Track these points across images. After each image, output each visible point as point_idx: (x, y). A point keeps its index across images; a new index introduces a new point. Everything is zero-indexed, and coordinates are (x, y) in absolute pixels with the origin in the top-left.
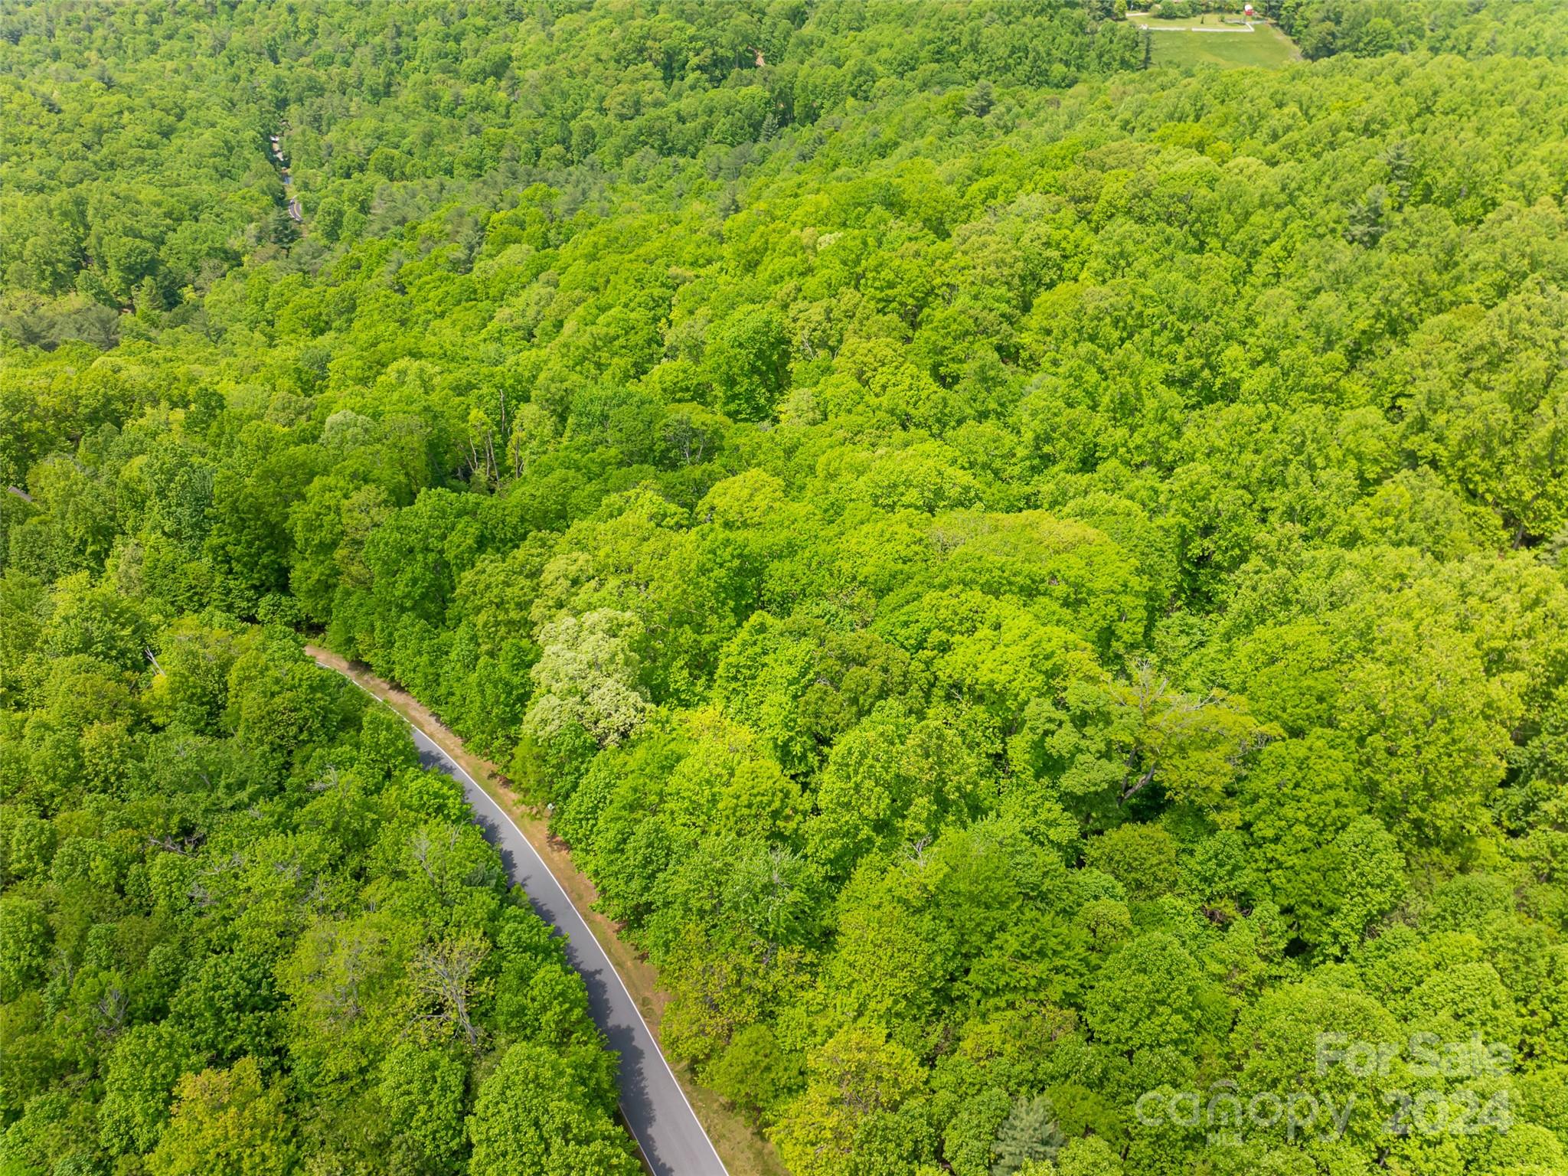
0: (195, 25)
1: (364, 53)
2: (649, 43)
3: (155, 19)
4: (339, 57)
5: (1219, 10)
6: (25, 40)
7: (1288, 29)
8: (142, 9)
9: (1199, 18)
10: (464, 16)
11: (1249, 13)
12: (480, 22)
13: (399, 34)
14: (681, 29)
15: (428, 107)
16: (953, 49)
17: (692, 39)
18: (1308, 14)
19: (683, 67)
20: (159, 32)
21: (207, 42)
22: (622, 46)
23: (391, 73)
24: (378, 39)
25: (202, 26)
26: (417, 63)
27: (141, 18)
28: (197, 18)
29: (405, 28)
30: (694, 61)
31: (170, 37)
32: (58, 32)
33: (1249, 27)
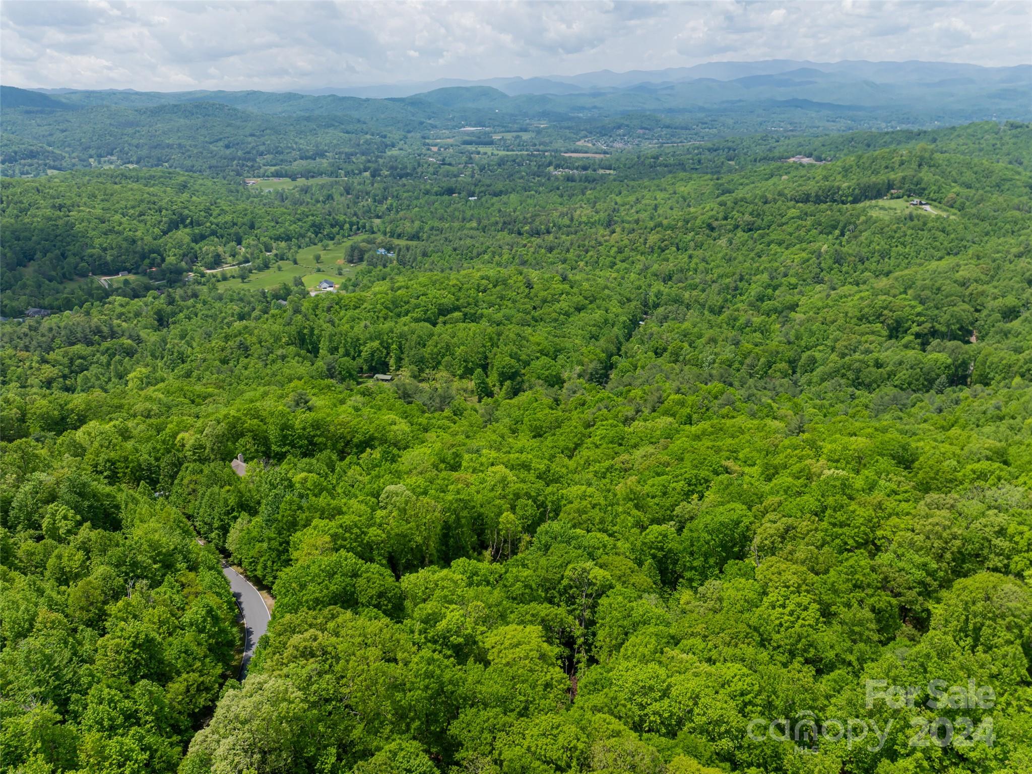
0: (638, 257)
1: (716, 287)
2: (885, 312)
3: (620, 251)
6: (555, 252)
8: (617, 245)
10: (786, 275)
12: (793, 280)
13: (741, 280)
14: (913, 307)
15: (728, 324)
17: (919, 314)
19: (906, 332)
20: (619, 258)
21: (639, 266)
22: (866, 310)
23: (726, 301)
24: (728, 280)
25: (643, 258)
26: (744, 298)
27: (614, 249)
28: (642, 254)
29: (747, 277)
30: (915, 329)
31: (623, 261)
32: (571, 250)
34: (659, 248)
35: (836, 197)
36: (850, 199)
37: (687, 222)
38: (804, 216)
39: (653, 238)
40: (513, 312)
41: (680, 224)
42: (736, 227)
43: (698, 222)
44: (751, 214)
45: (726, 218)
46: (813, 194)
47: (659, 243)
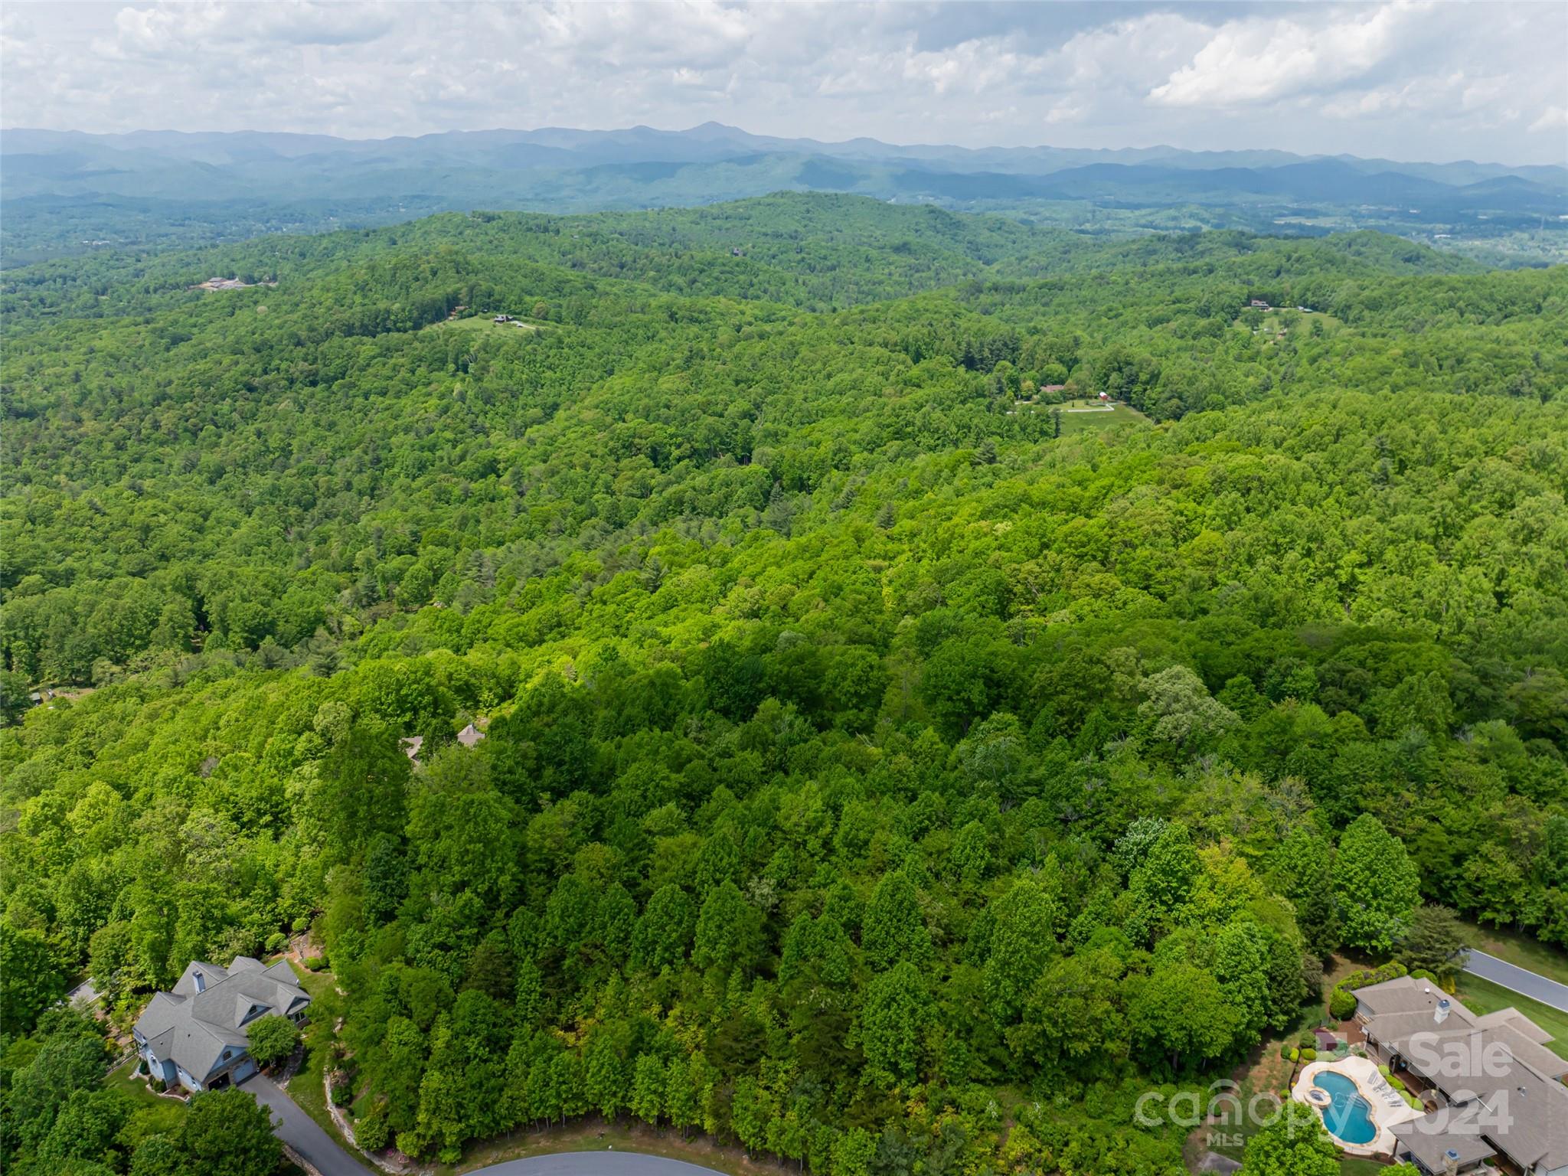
0: (160, 450)
3: (120, 447)
4: (322, 468)
5: (1082, 397)
7: (1141, 407)
8: (106, 438)
9: (1070, 403)
11: (1105, 398)
14: (661, 430)
16: (909, 429)
17: (672, 436)
18: (1153, 396)
20: (124, 458)
21: (178, 462)
22: (611, 444)
24: (354, 453)
25: (168, 450)
27: (109, 446)
28: (162, 444)
30: (677, 452)
31: (137, 461)
33: (1109, 407)
34: (186, 430)
35: (389, 324)
36: (409, 324)
37: (209, 385)
38: (387, 352)
39: (167, 418)
40: (110, 556)
41: (198, 390)
42: (292, 382)
43: (228, 384)
44: (305, 360)
45: (265, 372)
46: (357, 324)
47: (182, 424)
